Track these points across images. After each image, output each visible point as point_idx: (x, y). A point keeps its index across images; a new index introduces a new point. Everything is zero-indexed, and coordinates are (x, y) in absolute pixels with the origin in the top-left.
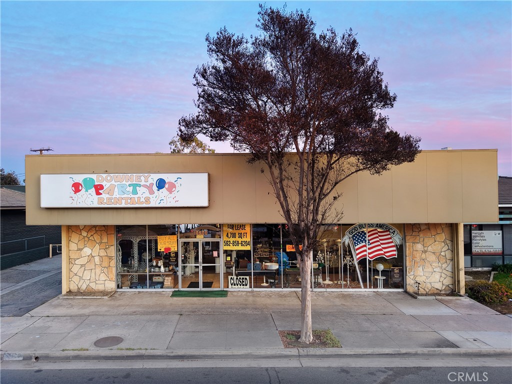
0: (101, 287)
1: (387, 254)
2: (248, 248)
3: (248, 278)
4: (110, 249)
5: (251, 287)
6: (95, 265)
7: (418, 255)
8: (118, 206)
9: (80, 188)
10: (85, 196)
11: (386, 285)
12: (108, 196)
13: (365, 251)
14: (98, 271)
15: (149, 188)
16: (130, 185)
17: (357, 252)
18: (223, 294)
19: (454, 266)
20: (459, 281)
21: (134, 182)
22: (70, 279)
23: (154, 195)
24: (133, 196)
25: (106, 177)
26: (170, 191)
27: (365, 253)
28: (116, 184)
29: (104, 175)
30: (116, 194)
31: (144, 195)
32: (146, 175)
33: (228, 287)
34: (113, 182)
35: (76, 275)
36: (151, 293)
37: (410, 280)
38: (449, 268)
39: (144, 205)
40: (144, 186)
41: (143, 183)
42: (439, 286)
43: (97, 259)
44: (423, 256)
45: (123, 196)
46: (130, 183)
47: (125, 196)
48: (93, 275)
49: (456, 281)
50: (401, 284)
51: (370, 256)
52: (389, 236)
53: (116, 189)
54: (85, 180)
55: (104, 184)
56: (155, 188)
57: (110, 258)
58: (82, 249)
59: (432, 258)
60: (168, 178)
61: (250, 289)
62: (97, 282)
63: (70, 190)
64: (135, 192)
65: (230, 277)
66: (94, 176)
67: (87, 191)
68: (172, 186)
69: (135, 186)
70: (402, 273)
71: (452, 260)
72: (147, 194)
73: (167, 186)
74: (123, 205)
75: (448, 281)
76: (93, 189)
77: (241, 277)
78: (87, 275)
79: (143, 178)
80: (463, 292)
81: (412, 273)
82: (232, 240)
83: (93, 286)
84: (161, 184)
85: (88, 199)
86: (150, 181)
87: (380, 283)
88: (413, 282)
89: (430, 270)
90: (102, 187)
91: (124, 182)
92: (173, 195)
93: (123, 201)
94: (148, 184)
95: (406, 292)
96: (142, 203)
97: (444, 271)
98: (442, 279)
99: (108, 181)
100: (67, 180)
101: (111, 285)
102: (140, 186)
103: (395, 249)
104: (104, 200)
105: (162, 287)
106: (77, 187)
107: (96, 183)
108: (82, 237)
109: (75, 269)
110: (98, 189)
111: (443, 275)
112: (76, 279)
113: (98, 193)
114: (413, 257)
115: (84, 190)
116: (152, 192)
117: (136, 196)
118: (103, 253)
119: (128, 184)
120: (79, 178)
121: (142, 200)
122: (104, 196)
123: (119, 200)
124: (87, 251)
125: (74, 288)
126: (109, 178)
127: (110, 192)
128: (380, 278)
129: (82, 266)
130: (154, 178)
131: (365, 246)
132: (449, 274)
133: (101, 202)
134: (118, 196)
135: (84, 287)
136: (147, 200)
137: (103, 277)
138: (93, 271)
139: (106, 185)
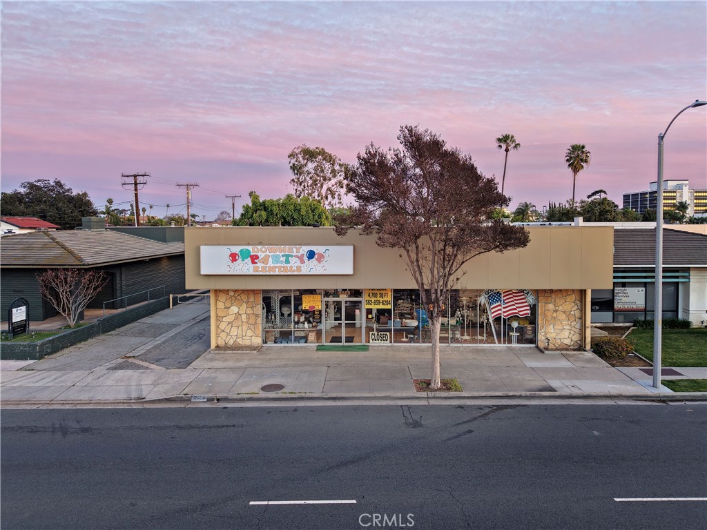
0: (247, 343)
1: (521, 313)
2: (389, 307)
3: (388, 334)
4: (257, 307)
5: (391, 342)
6: (242, 322)
7: (549, 314)
8: (272, 273)
9: (237, 258)
10: (241, 265)
11: (519, 341)
12: (262, 265)
13: (500, 310)
14: (245, 327)
15: (301, 258)
16: (282, 256)
17: (493, 311)
18: (365, 348)
19: (582, 323)
20: (585, 338)
21: (287, 253)
22: (217, 335)
23: (305, 265)
24: (286, 265)
25: (261, 249)
26: (319, 261)
27: (500, 312)
28: (270, 254)
29: (259, 247)
30: (270, 263)
31: (296, 265)
32: (298, 247)
33: (369, 342)
34: (268, 253)
35: (223, 331)
36: (296, 347)
37: (541, 337)
38: (578, 326)
39: (296, 273)
40: (296, 256)
41: (294, 254)
42: (568, 342)
43: (244, 317)
44: (554, 315)
45: (276, 265)
46: (283, 253)
47: (279, 265)
48: (240, 331)
49: (583, 338)
50: (533, 340)
51: (505, 314)
52: (523, 297)
53: (270, 259)
54: (241, 251)
55: (259, 254)
56: (305, 258)
57: (257, 316)
58: (229, 308)
59: (563, 316)
60: (318, 249)
61: (391, 344)
62: (244, 338)
63: (229, 259)
64: (287, 262)
65: (371, 333)
66: (250, 248)
67: (243, 260)
68: (321, 257)
69: (287, 256)
70: (535, 331)
71: (581, 318)
72: (299, 263)
73: (316, 256)
74: (277, 273)
75: (576, 338)
76: (249, 259)
77: (382, 333)
78: (234, 332)
79: (294, 250)
80: (588, 347)
81: (543, 330)
82: (373, 299)
83: (240, 341)
84: (311, 255)
85: (245, 267)
86: (301, 252)
87: (515, 339)
88: (544, 338)
89: (560, 327)
90: (257, 257)
91: (278, 253)
92: (321, 264)
93: (277, 270)
94: (299, 255)
95: (537, 347)
96: (294, 271)
97: (573, 329)
98: (571, 336)
99: (263, 252)
100: (226, 251)
101: (258, 341)
102: (292, 256)
103: (528, 308)
104: (260, 268)
105: (306, 342)
106: (234, 257)
107: (252, 254)
108: (229, 297)
109: (223, 325)
110: (254, 259)
111: (572, 332)
112: (223, 335)
113: (253, 262)
114: (545, 316)
115: (240, 259)
116: (302, 262)
117: (288, 265)
118: (249, 311)
119: (281, 254)
120: (236, 249)
121: (294, 268)
122: (259, 265)
123: (273, 268)
124: (234, 309)
125: (221, 343)
126: (264, 249)
127: (266, 260)
128: (515, 334)
129: (229, 323)
130: (305, 249)
131: (500, 305)
132: (578, 331)
133: (256, 269)
134: (272, 265)
135: (231, 342)
136: (299, 268)
137: (250, 333)
138: (240, 328)
139: (261, 255)
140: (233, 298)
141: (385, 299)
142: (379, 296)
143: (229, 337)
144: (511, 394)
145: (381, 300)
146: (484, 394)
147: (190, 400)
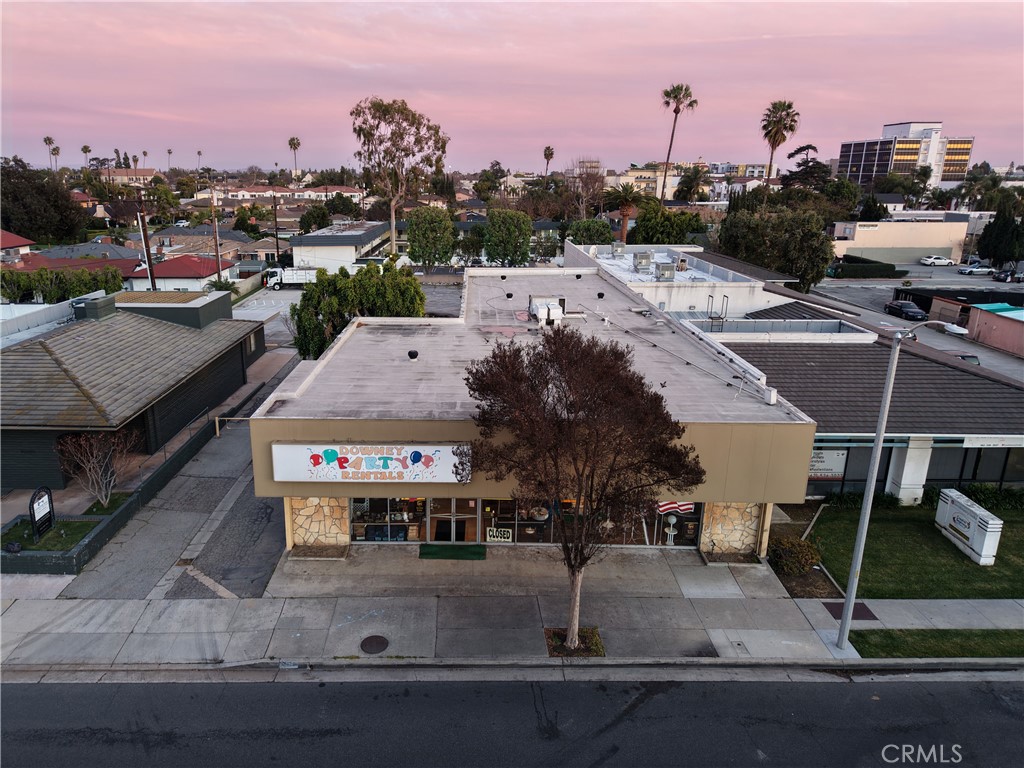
0: (331, 541)
1: (682, 508)
3: (510, 531)
6: (325, 516)
7: (718, 511)
8: (366, 480)
9: (320, 460)
10: (326, 470)
11: (678, 540)
12: (354, 470)
14: (328, 522)
15: (403, 462)
16: (379, 459)
18: (479, 552)
19: (759, 523)
20: (761, 543)
21: (385, 455)
22: (294, 532)
23: (408, 470)
24: (383, 470)
25: (352, 449)
26: (427, 465)
28: (364, 457)
29: (349, 447)
30: (364, 468)
31: (397, 470)
32: (399, 447)
33: (485, 540)
34: (360, 455)
35: (301, 526)
36: (393, 548)
37: (705, 538)
38: (753, 526)
39: (397, 481)
40: (397, 459)
41: (394, 457)
42: (738, 545)
43: (326, 510)
44: (725, 512)
45: (371, 471)
46: (380, 456)
47: (375, 470)
48: (322, 527)
49: (758, 542)
50: (694, 541)
53: (364, 463)
54: (326, 452)
55: (348, 456)
56: (409, 462)
57: (343, 509)
59: (735, 514)
60: (424, 450)
61: (513, 543)
62: (327, 535)
63: (309, 463)
64: (386, 466)
65: (488, 529)
66: (336, 448)
67: (328, 464)
68: (429, 461)
69: (386, 459)
70: (697, 531)
71: (758, 517)
72: (400, 469)
73: (423, 460)
74: (372, 480)
75: (749, 540)
76: (336, 462)
77: (502, 529)
78: (315, 527)
79: (395, 451)
80: (763, 554)
81: (708, 531)
83: (322, 539)
84: (416, 457)
85: (330, 472)
86: (404, 454)
87: (671, 539)
88: (708, 540)
89: (731, 527)
90: (346, 460)
91: (373, 455)
92: (430, 469)
93: (372, 476)
94: (401, 457)
95: (698, 550)
96: (395, 478)
97: (747, 529)
98: (743, 538)
99: (353, 453)
100: (304, 452)
101: (345, 539)
102: (392, 459)
104: (351, 474)
105: (406, 540)
106: (316, 460)
107: (339, 456)
109: (300, 520)
110: (342, 462)
111: (745, 533)
112: (301, 531)
113: (342, 467)
114: (713, 512)
115: (324, 463)
116: (405, 466)
117: (387, 471)
118: (333, 503)
119: (377, 457)
120: (319, 450)
121: (395, 475)
122: (349, 470)
123: (368, 475)
124: (313, 501)
125: (299, 541)
126: (354, 450)
127: (357, 464)
128: (671, 532)
129: (308, 517)
130: (408, 450)
132: (752, 532)
133: (345, 475)
134: (366, 471)
135: (312, 540)
136: (400, 475)
138: (322, 523)
139: (351, 458)
143: (309, 534)
144: (663, 661)
146: (630, 661)
147: (278, 667)
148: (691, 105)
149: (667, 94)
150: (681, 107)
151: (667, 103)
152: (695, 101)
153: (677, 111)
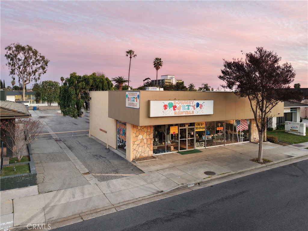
0: (146, 155)
1: (246, 129)
2: (204, 130)
3: (204, 143)
4: (151, 135)
6: (144, 143)
7: (254, 128)
8: (182, 115)
10: (169, 111)
11: (244, 140)
12: (178, 111)
13: (240, 128)
14: (146, 146)
15: (194, 107)
17: (238, 128)
20: (264, 136)
21: (188, 104)
22: (132, 153)
23: (195, 110)
24: (188, 110)
25: (178, 102)
26: (201, 108)
27: (240, 129)
28: (181, 105)
30: (181, 110)
31: (192, 110)
32: (193, 101)
34: (180, 104)
35: (135, 150)
36: (167, 155)
39: (192, 115)
40: (192, 106)
41: (191, 105)
43: (145, 140)
45: (184, 111)
46: (187, 105)
47: (185, 110)
48: (143, 149)
50: (249, 140)
51: (241, 129)
52: (246, 122)
53: (182, 108)
54: (169, 103)
55: (177, 105)
56: (196, 107)
57: (151, 139)
58: (138, 136)
60: (200, 102)
61: (205, 148)
62: (145, 152)
63: (163, 108)
64: (188, 109)
65: (196, 143)
66: (173, 102)
67: (170, 109)
69: (188, 106)
70: (250, 135)
72: (193, 110)
73: (200, 106)
74: (184, 115)
76: (172, 108)
77: (201, 143)
78: (140, 149)
79: (191, 103)
81: (253, 135)
82: (198, 127)
83: (143, 154)
84: (198, 105)
85: (170, 112)
86: (194, 104)
87: (242, 140)
88: (253, 138)
89: (257, 133)
90: (176, 107)
91: (184, 104)
92: (201, 110)
93: (184, 113)
95: (250, 142)
96: (191, 113)
99: (178, 104)
100: (161, 103)
101: (151, 153)
102: (190, 106)
103: (248, 126)
104: (177, 113)
106: (165, 107)
107: (174, 105)
108: (138, 130)
109: (135, 147)
110: (175, 107)
112: (135, 152)
113: (174, 110)
115: (168, 108)
116: (194, 109)
117: (189, 111)
118: (148, 137)
119: (186, 105)
120: (167, 103)
121: (191, 112)
122: (177, 111)
123: (182, 112)
124: (140, 137)
127: (179, 109)
128: (242, 138)
129: (138, 145)
130: (195, 102)
131: (240, 126)
133: (175, 113)
134: (182, 111)
135: (138, 156)
136: (193, 112)
137: (148, 149)
138: (143, 147)
139: (178, 106)
140: (140, 130)
141: (203, 126)
142: (200, 125)
143: (138, 153)
145: (201, 126)
148: (134, 56)
149: (128, 52)
150: (132, 56)
151: (127, 55)
152: (136, 55)
153: (131, 57)
